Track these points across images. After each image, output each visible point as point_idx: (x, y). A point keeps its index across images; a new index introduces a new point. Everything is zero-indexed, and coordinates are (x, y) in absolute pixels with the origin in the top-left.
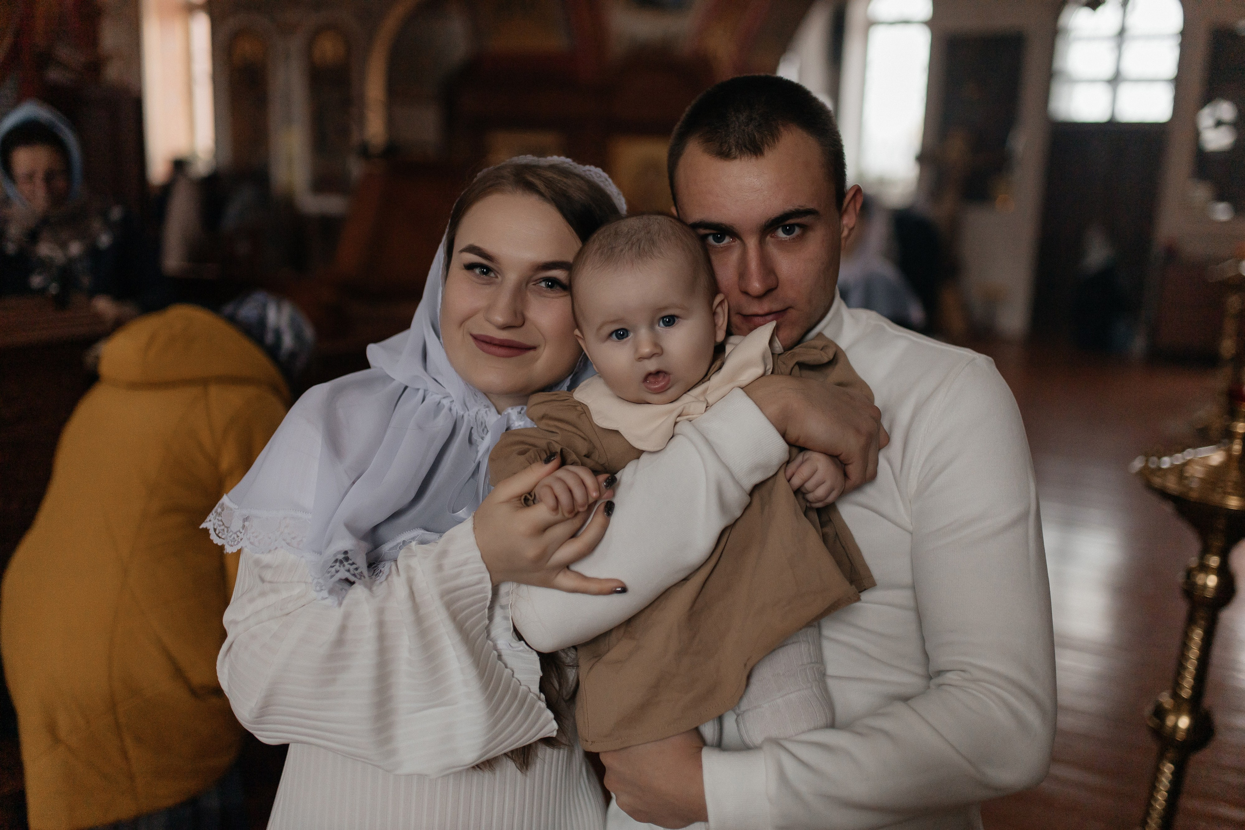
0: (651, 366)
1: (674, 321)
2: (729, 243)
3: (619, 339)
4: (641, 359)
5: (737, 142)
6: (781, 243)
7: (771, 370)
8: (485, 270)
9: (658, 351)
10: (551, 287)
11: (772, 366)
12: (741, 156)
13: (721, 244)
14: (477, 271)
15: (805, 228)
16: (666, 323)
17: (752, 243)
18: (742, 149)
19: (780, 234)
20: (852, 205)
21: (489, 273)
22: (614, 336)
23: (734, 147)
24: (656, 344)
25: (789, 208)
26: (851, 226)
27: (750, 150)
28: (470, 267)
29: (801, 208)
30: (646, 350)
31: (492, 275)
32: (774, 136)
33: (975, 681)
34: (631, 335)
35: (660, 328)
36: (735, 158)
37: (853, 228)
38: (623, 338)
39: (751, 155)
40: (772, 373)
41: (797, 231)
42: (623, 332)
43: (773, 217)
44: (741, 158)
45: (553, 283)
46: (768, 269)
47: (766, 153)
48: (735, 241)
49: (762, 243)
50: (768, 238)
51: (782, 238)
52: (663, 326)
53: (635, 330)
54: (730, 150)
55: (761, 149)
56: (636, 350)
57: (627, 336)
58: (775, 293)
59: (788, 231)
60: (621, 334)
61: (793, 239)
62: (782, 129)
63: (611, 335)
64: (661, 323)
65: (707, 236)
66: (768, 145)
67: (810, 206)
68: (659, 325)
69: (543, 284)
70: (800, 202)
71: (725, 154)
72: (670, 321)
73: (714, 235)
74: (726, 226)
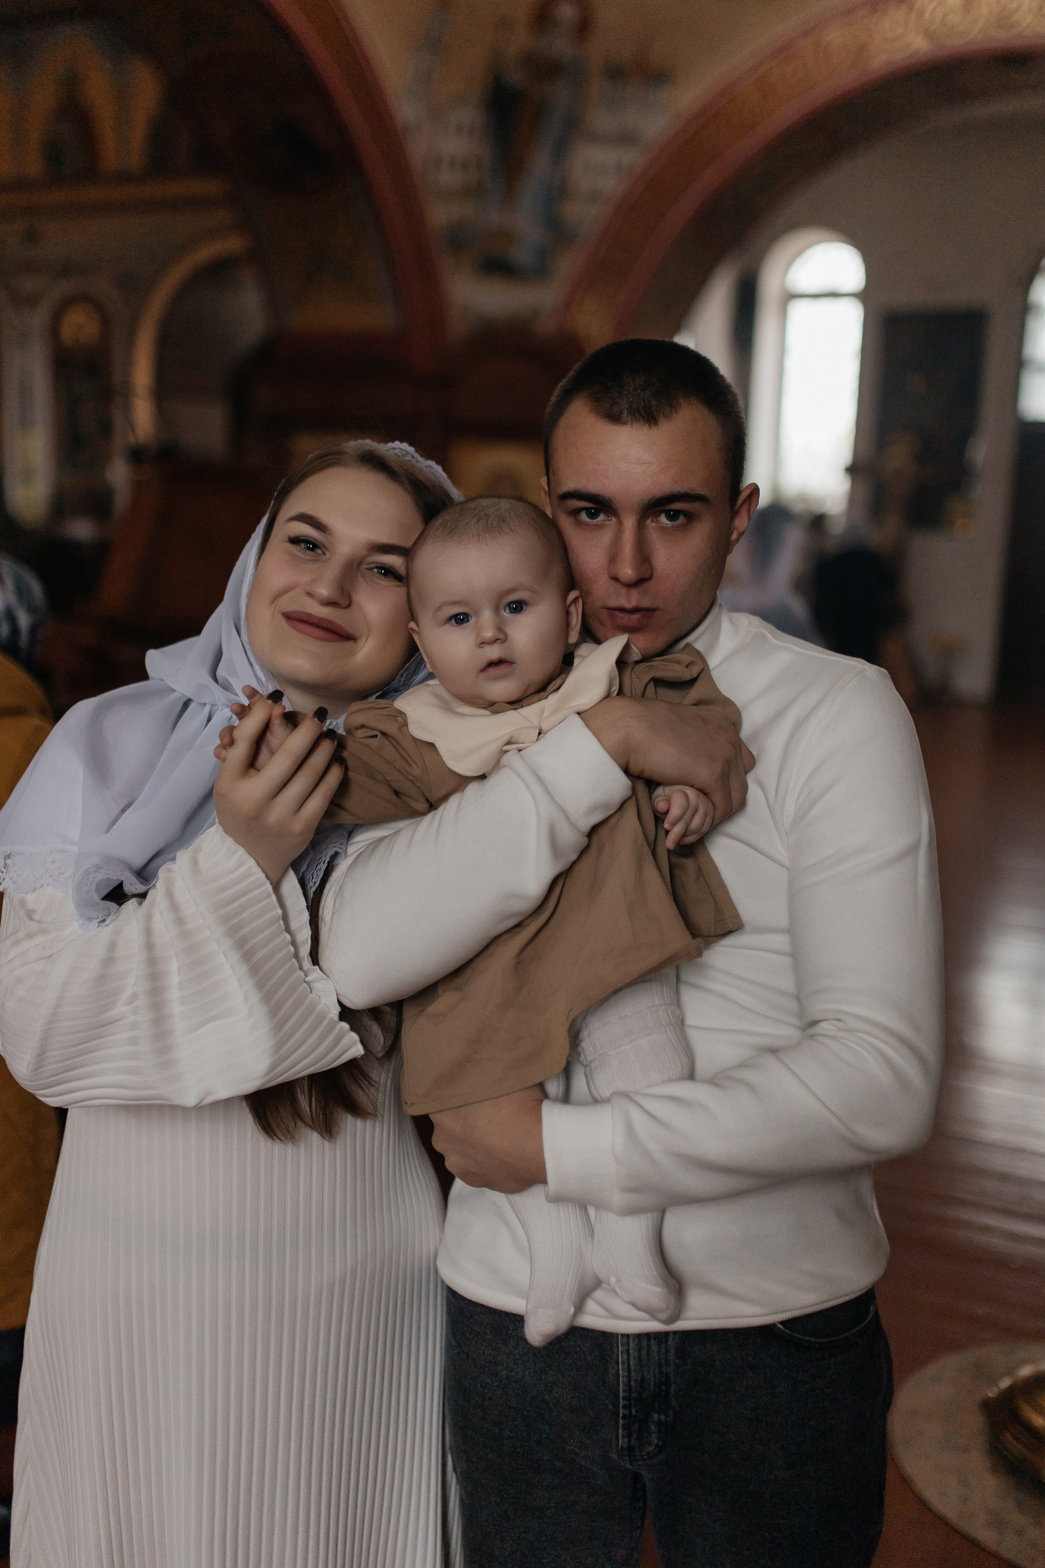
0: (494, 652)
1: (522, 609)
2: (603, 520)
3: (457, 623)
4: (483, 645)
5: (630, 407)
6: (663, 529)
7: (616, 692)
8: (311, 546)
9: (501, 638)
10: (385, 575)
11: (618, 688)
12: (632, 421)
13: (595, 521)
14: (303, 545)
15: (690, 517)
16: (512, 610)
17: (630, 522)
18: (634, 415)
19: (663, 519)
20: (745, 507)
21: (316, 549)
22: (453, 621)
23: (626, 411)
24: (500, 629)
25: (678, 488)
26: (741, 530)
27: (644, 418)
28: (295, 541)
29: (691, 492)
30: (489, 634)
31: (319, 551)
32: (673, 407)
33: (850, 1030)
34: (473, 620)
35: (506, 614)
36: (625, 423)
37: (743, 533)
38: (462, 624)
39: (644, 422)
40: (618, 695)
41: (682, 520)
42: (463, 617)
43: (658, 496)
44: (632, 424)
45: (388, 572)
46: (643, 557)
47: (660, 422)
48: (611, 520)
49: (640, 525)
50: (649, 522)
51: (664, 524)
52: (509, 612)
53: (477, 614)
54: (620, 414)
55: (655, 418)
56: (478, 635)
57: (468, 621)
58: (646, 585)
59: (673, 516)
60: (460, 619)
61: (677, 527)
62: (682, 401)
63: (449, 619)
64: (507, 609)
65: (579, 510)
66: (664, 414)
67: (701, 491)
68: (505, 611)
69: (376, 570)
70: (693, 484)
71: (614, 418)
72: (518, 607)
73: (587, 510)
74: (604, 499)
